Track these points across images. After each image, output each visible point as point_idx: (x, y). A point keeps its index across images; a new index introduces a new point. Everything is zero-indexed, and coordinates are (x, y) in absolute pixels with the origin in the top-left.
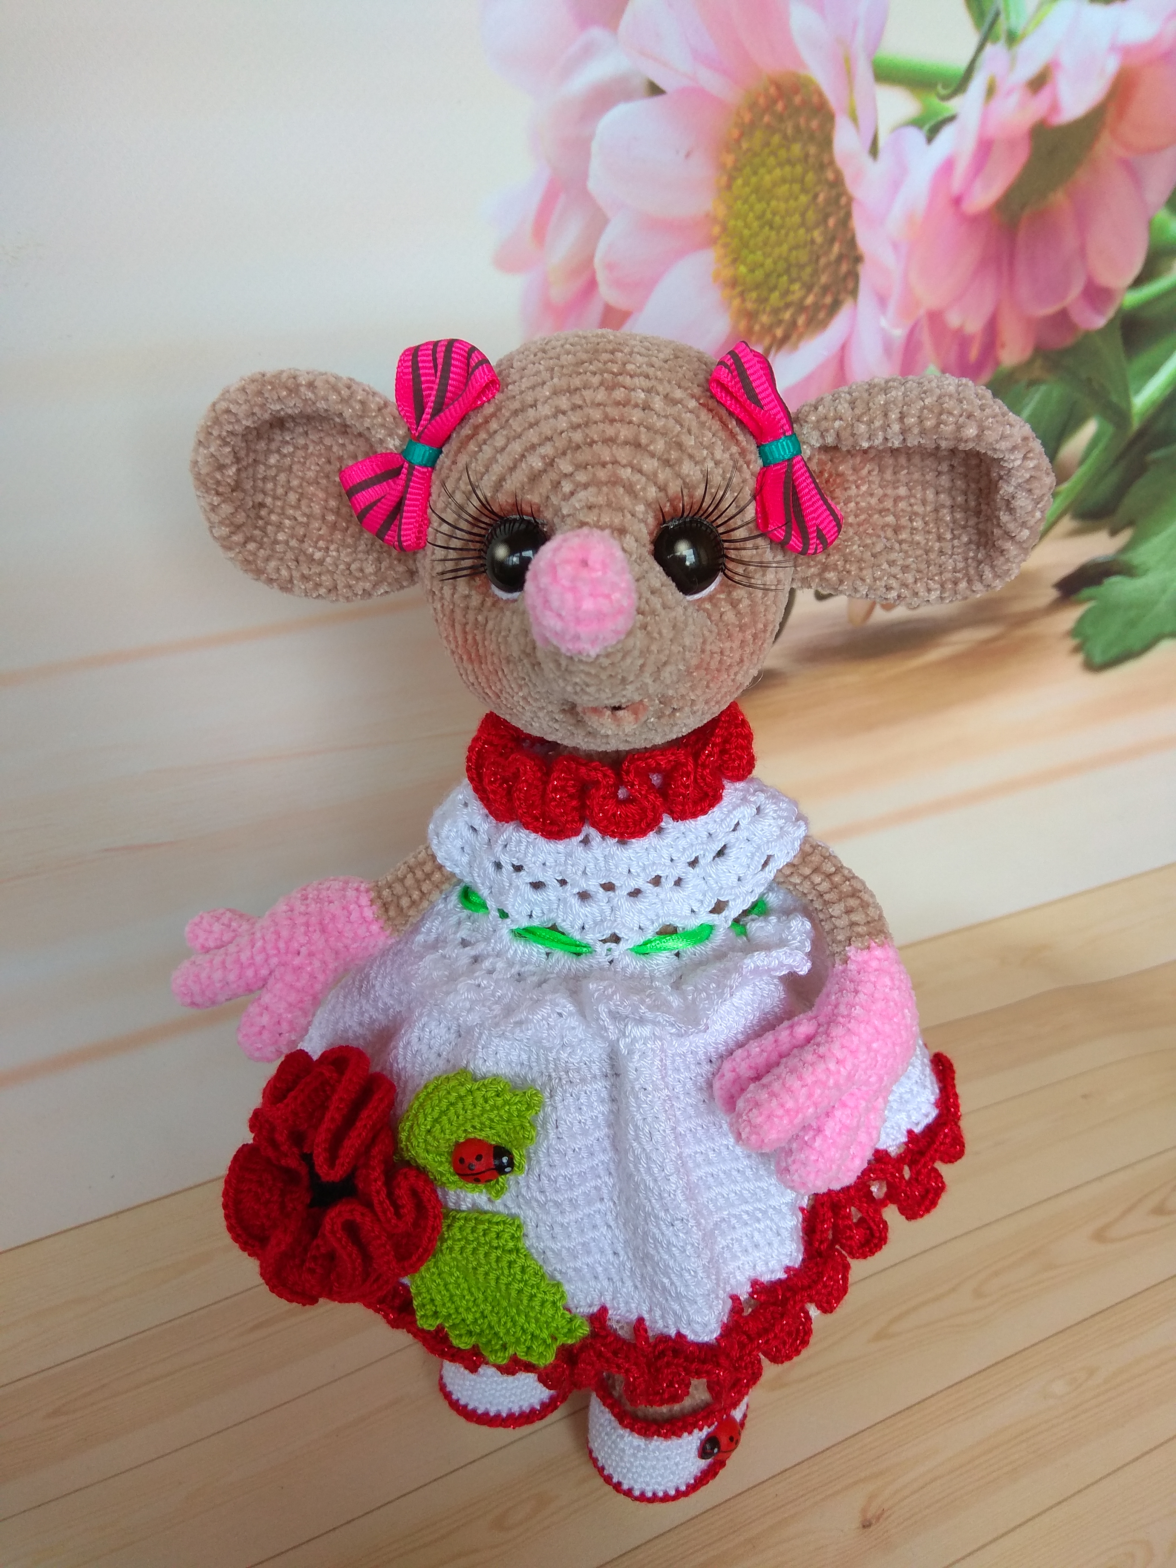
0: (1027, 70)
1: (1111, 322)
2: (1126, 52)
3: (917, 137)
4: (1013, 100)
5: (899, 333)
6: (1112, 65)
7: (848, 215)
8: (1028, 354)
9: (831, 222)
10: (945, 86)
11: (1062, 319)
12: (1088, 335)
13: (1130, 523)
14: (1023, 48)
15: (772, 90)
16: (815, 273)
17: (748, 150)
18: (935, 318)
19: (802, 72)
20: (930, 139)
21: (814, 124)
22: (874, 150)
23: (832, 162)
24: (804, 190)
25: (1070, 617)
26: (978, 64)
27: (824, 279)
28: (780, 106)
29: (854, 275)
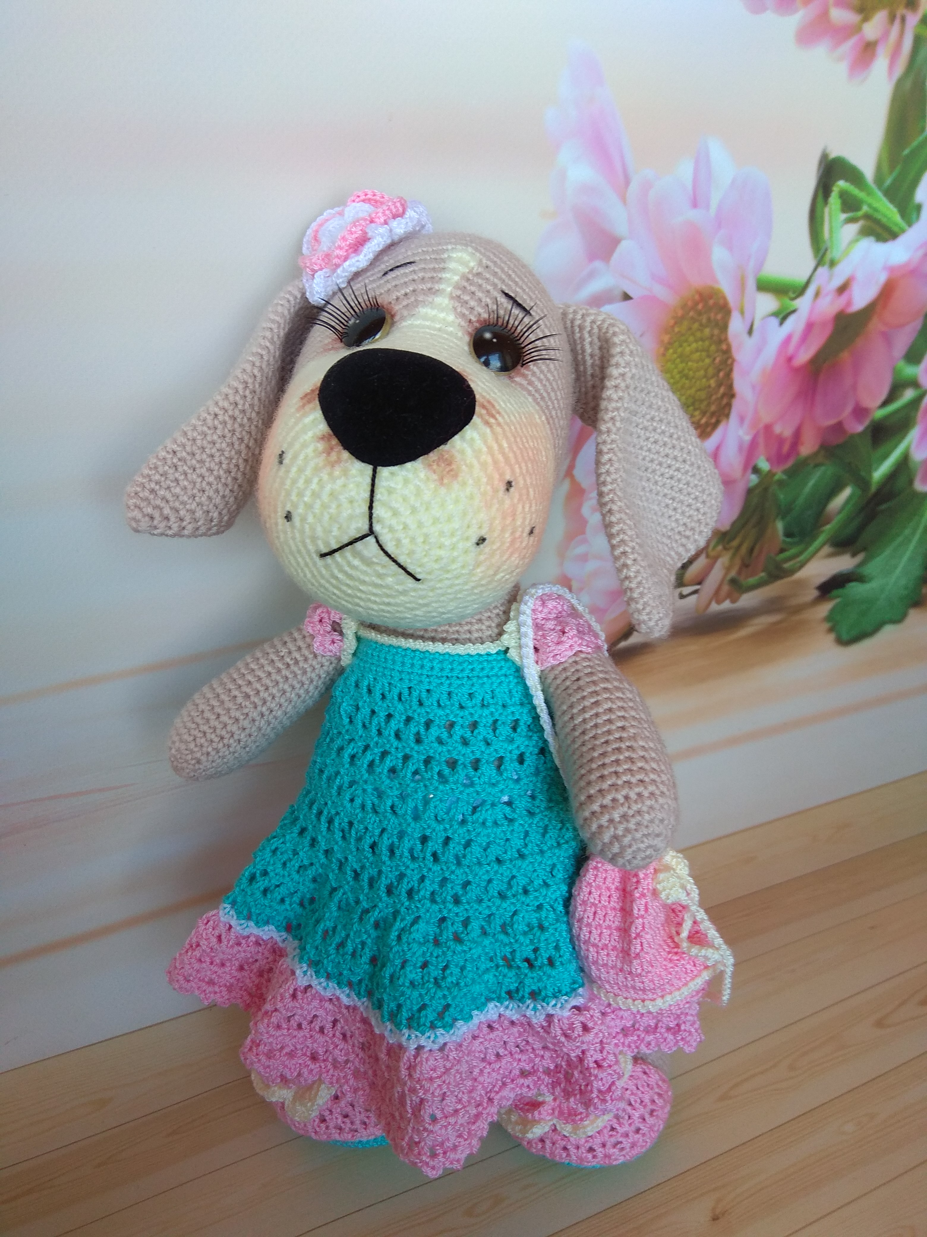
0: (837, 282)
1: (866, 429)
2: (892, 270)
3: (775, 321)
4: (828, 299)
5: (747, 438)
6: (882, 278)
7: (731, 370)
8: (816, 448)
9: (721, 374)
10: (794, 292)
11: (839, 427)
12: (852, 436)
13: (864, 549)
14: (838, 269)
15: (697, 297)
16: (709, 405)
17: (679, 332)
18: (768, 428)
19: (716, 286)
20: (781, 323)
21: (719, 317)
22: (750, 332)
23: (726, 339)
24: (708, 356)
25: (825, 608)
26: (813, 278)
27: (713, 408)
28: (700, 306)
29: (729, 405)
